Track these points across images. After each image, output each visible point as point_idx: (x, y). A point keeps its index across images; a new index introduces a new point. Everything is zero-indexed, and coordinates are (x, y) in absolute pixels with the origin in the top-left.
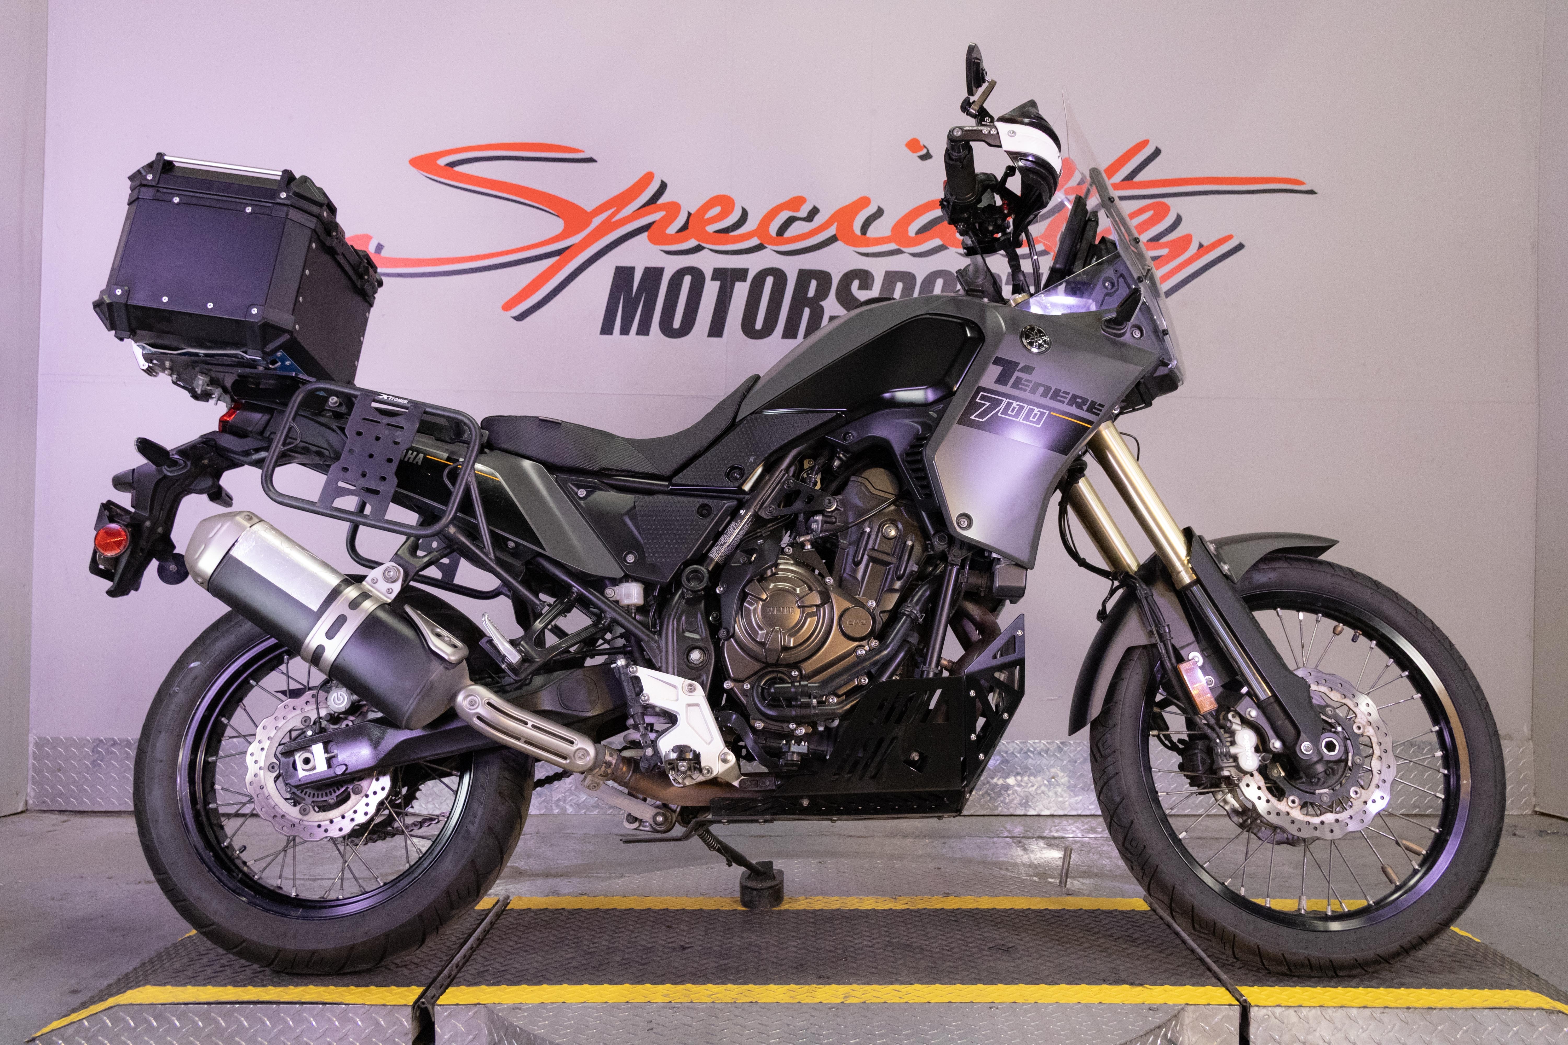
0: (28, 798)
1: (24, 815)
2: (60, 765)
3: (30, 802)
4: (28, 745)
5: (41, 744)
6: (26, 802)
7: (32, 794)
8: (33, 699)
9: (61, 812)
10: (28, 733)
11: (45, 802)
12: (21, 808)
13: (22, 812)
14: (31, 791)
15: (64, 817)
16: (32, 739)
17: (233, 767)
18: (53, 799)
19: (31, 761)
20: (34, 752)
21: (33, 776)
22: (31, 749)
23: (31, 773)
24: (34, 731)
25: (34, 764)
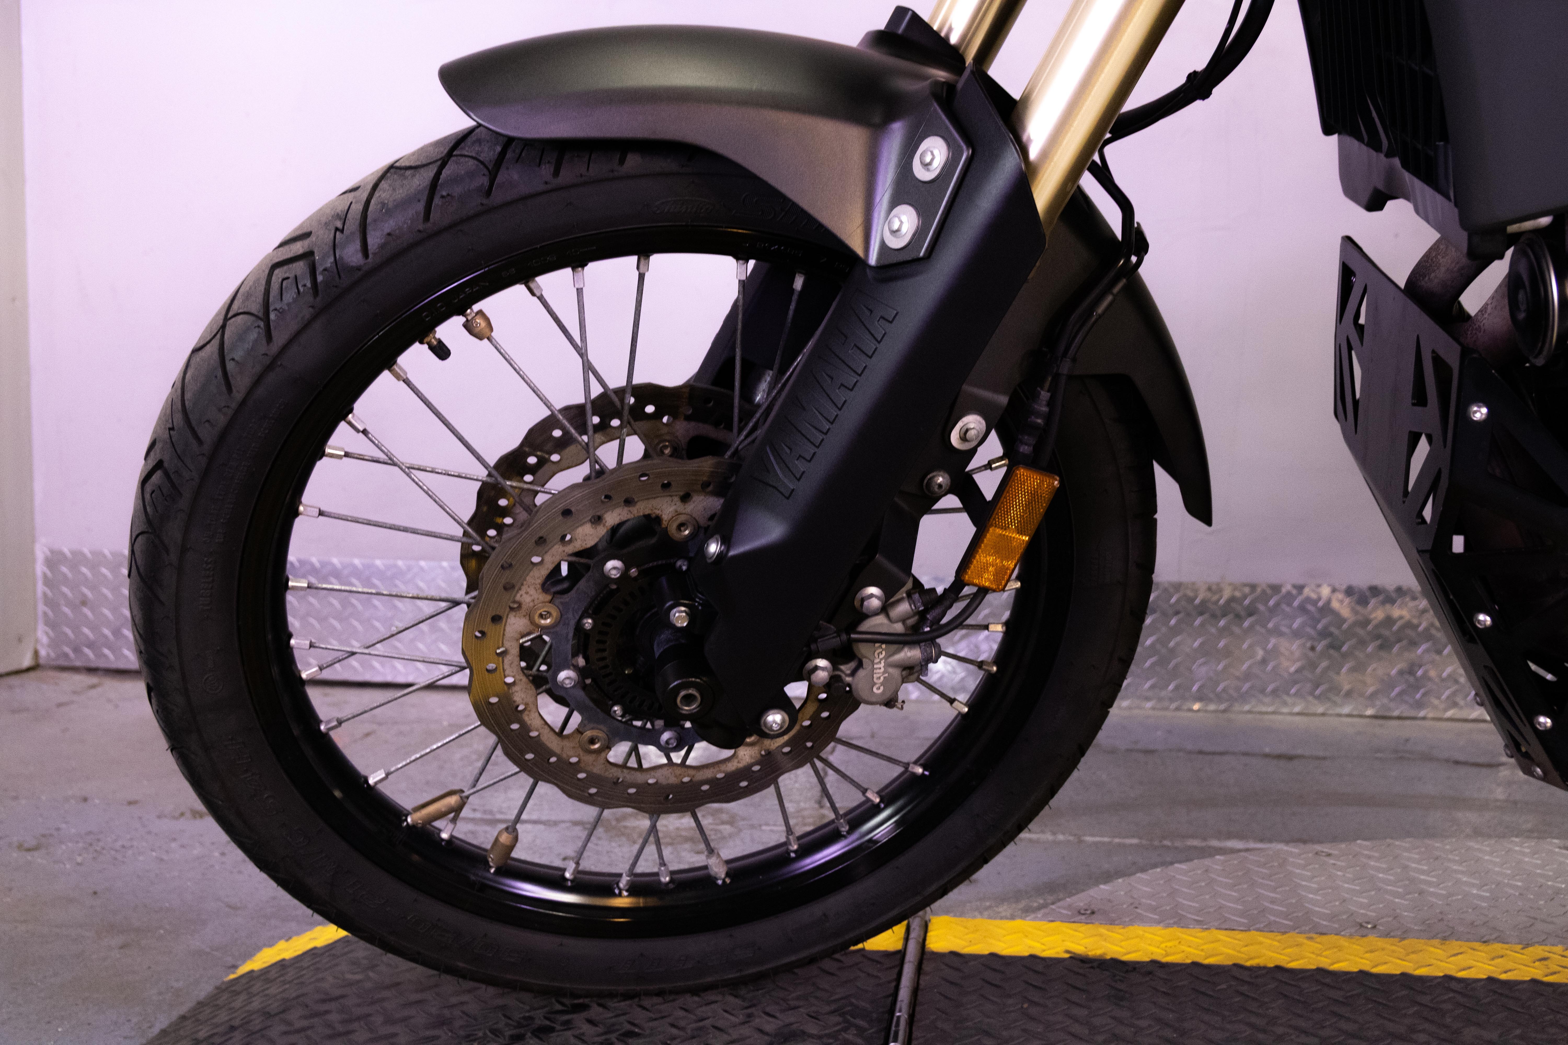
0: (39, 647)
1: (32, 674)
2: (84, 595)
3: (43, 653)
4: (34, 560)
5: (54, 560)
6: (36, 653)
7: (45, 640)
8: (38, 486)
9: (91, 670)
10: (33, 541)
11: (66, 655)
12: (27, 662)
13: (29, 670)
14: (42, 634)
15: (93, 680)
16: (40, 553)
17: (353, 606)
18: (77, 650)
19: (40, 588)
20: (45, 575)
21: (45, 614)
22: (40, 568)
23: (41, 607)
24: (43, 540)
25: (45, 594)
